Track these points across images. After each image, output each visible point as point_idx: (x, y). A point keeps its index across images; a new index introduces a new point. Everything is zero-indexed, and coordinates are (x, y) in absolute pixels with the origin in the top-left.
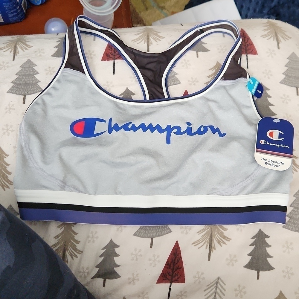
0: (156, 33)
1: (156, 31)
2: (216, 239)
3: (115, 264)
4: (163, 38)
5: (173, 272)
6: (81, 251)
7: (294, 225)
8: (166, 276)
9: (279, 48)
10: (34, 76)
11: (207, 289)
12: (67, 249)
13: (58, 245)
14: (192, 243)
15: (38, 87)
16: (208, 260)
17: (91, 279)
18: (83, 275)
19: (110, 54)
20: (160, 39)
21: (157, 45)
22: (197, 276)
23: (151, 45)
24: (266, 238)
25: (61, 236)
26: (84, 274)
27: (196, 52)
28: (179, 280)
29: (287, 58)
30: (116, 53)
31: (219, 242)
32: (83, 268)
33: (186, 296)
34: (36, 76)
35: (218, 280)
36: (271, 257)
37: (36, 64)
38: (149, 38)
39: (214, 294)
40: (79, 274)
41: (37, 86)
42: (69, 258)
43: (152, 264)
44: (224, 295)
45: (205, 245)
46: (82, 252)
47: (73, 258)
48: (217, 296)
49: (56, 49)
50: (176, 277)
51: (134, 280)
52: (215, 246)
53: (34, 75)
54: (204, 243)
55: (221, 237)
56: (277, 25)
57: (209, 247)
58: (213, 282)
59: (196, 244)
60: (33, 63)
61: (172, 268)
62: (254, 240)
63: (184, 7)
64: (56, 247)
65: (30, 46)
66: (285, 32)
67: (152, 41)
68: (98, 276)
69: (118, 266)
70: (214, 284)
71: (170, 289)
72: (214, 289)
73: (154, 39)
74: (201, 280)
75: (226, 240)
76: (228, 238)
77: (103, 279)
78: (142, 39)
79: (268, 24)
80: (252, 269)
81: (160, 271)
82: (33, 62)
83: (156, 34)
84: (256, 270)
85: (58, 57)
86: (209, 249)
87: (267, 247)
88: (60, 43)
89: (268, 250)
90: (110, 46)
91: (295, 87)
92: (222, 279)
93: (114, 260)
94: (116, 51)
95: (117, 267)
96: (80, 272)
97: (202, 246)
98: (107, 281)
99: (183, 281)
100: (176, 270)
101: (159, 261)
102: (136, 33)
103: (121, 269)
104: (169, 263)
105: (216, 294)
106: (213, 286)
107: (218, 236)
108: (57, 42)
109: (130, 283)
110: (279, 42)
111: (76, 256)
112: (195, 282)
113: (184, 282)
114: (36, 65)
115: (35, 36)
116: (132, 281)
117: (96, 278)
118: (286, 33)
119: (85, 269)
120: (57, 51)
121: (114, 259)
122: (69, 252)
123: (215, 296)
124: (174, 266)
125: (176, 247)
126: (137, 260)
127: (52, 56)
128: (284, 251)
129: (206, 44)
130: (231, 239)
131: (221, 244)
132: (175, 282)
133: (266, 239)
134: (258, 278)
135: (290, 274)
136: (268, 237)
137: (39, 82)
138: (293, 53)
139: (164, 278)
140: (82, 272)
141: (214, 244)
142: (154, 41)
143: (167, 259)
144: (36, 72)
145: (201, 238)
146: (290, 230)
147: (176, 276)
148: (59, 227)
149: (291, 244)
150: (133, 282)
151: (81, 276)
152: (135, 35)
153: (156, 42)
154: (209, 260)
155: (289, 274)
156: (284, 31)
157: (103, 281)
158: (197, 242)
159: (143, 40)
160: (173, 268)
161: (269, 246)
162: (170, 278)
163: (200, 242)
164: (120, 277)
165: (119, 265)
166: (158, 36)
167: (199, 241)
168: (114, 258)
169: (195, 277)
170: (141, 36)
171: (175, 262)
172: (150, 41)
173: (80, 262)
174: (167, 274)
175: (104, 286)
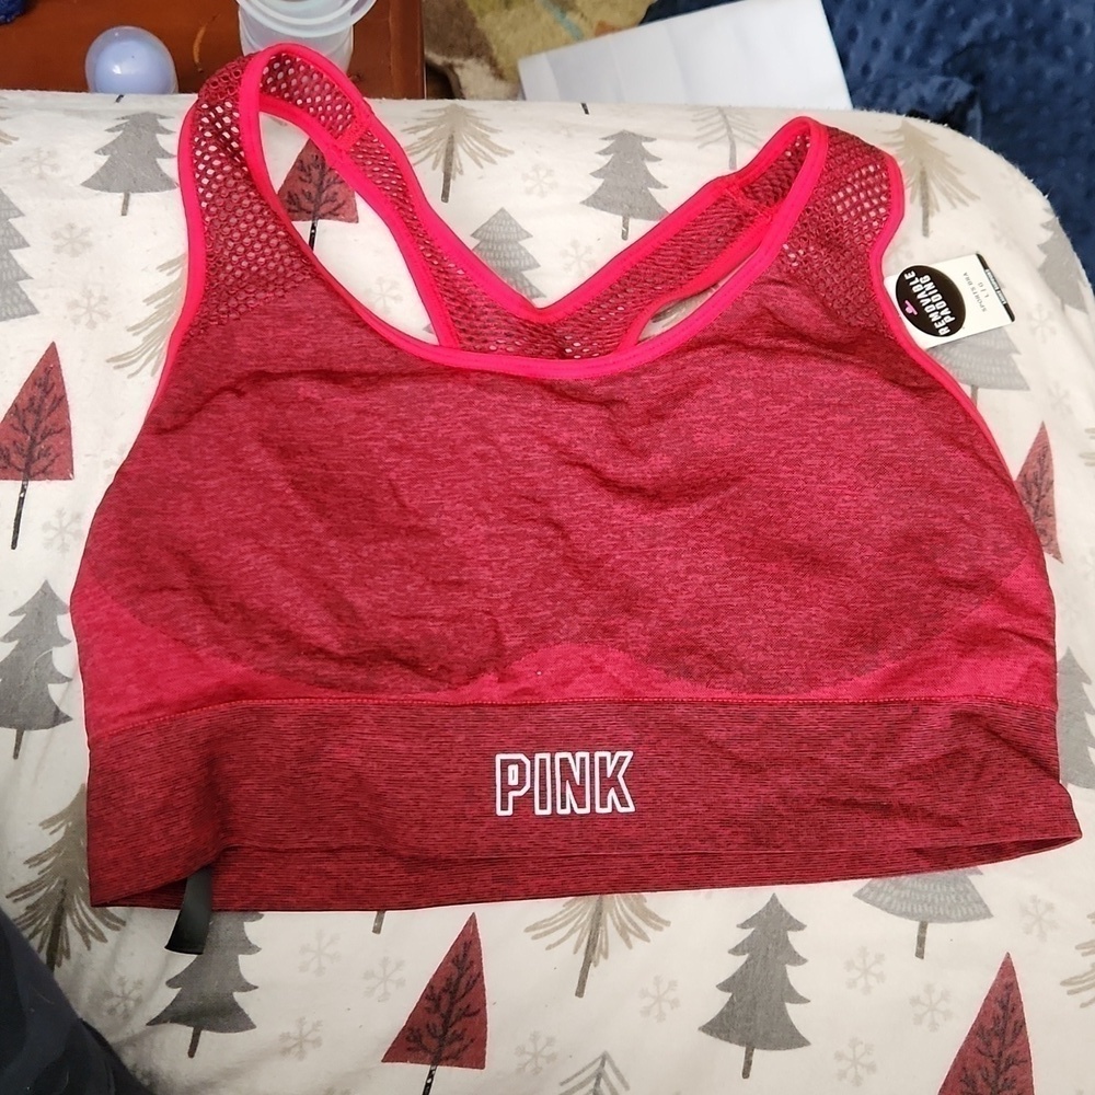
0: (483, 131)
1: (485, 123)
2: (617, 920)
3: (240, 977)
4: (505, 153)
5: (446, 1026)
6: (118, 920)
7: (896, 893)
8: (418, 1039)
9: (926, 232)
10: (9, 254)
12: (72, 910)
13: (40, 889)
14: (527, 925)
15: (19, 299)
16: (576, 995)
17: (148, 1024)
18: (122, 1005)
19: (301, 196)
20: (497, 158)
21: (481, 178)
22: (530, 1048)
23: (457, 175)
24: (790, 929)
25: (52, 859)
26: (125, 1005)
27: (621, 218)
28: (465, 1056)
30: (324, 195)
31: (623, 932)
32: (122, 982)
34: (16, 254)
35: (603, 1064)
36: (802, 1000)
37: (21, 209)
38: (452, 150)
40: (108, 1004)
41: (17, 291)
42: (75, 940)
43: (373, 990)
45: (575, 937)
46: (124, 923)
47: (88, 944)
49: (103, 160)
50: (457, 1046)
51: (301, 1041)
52: (607, 943)
53: (11, 251)
54: (572, 931)
55: (632, 911)
56: (934, 144)
57: (588, 947)
58: (583, 1070)
59: (541, 931)
60: (9, 203)
61: (444, 1010)
62: (749, 932)
63: (642, 13)
64: (30, 895)
65: (6, 135)
66: (959, 172)
67: (462, 162)
68: (172, 1015)
69: (248, 987)
70: (589, 1079)
71: (428, 1086)
73: (473, 156)
74: (541, 1061)
75: (650, 925)
76: (659, 920)
77: (192, 1029)
78: (428, 150)
79: (902, 138)
80: (728, 1039)
81: (401, 1021)
82: (12, 200)
83: (483, 136)
84: (740, 1043)
85: (109, 190)
86: (586, 953)
87: (791, 964)
89: (794, 974)
90: (305, 165)
93: (237, 966)
94: (325, 184)
95: (245, 991)
96: (109, 995)
97: (563, 940)
98: (206, 1035)
99: (478, 1062)
100: (459, 1019)
101: (401, 983)
103: (259, 1000)
104: (437, 992)
106: (583, 1084)
107: (622, 909)
108: (110, 130)
109: (285, 1051)
110: (930, 209)
111: (102, 938)
112: (520, 1070)
113: (482, 1067)
114: (21, 214)
115: (34, 96)
116: (294, 1045)
117: (165, 1022)
118: (961, 179)
119: (129, 987)
120: (105, 167)
121: (237, 960)
122: (76, 920)
124: (452, 1004)
125: (467, 938)
126: (320, 971)
127: (86, 184)
128: (852, 984)
129: (665, 187)
130: (667, 923)
131: (632, 937)
132: (450, 1061)
133: (792, 936)
134: (746, 1074)
135: (863, 1066)
136: (800, 927)
137: (27, 277)
139: (412, 1045)
140: (118, 996)
141: (607, 938)
142: (472, 163)
143: (431, 977)
144: (16, 240)
145: (561, 913)
146: (879, 907)
147: (454, 1041)
148: (47, 827)
149: (880, 958)
150: (297, 1049)
151: (112, 1011)
152: (404, 130)
153: (478, 169)
154: (580, 993)
155: (859, 1067)
156: (955, 169)
157: (190, 1037)
158: (545, 926)
159: (430, 154)
160: (450, 1011)
161: (798, 960)
162: (433, 1044)
163: (557, 924)
164: (253, 1027)
165: (252, 983)
166: (487, 146)
167: (555, 922)
168: (240, 956)
169: (521, 1051)
170: (424, 138)
171: (456, 991)
172: (456, 162)
173: (113, 959)
174: (424, 1032)
175: (191, 1054)
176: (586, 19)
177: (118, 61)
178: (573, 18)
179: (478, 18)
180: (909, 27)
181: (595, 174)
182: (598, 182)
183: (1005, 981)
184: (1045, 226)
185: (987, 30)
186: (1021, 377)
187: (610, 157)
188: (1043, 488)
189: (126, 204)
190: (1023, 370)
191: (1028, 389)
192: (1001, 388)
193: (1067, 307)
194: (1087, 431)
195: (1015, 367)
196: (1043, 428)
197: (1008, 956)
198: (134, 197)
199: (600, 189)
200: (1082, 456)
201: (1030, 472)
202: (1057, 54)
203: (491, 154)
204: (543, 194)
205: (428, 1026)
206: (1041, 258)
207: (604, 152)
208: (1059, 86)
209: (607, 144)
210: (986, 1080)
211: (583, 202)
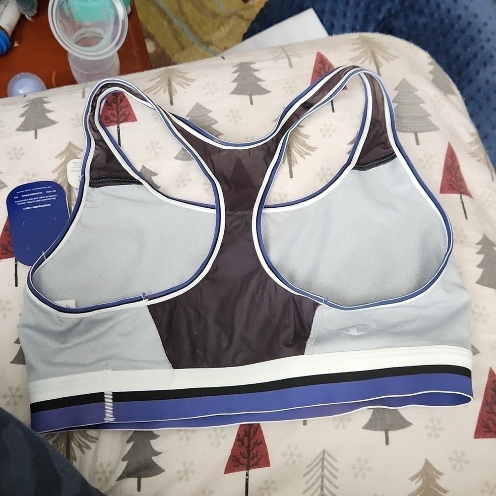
0: (182, 74)
1: (182, 71)
3: (153, 450)
4: (193, 80)
5: (249, 453)
6: (94, 438)
8: (238, 460)
11: (308, 473)
12: (73, 438)
16: (303, 424)
17: (117, 480)
18: (104, 476)
19: (110, 116)
20: (190, 83)
21: (185, 92)
22: (288, 452)
23: (175, 94)
26: (105, 476)
27: (248, 96)
28: (260, 462)
29: (394, 88)
30: (120, 114)
32: (102, 465)
33: (275, 489)
35: (324, 454)
38: (171, 84)
39: (321, 479)
40: (97, 477)
42: (77, 451)
43: (213, 443)
44: (336, 478)
46: (97, 439)
47: (83, 452)
48: (325, 481)
49: (23, 119)
50: (255, 459)
51: (186, 472)
56: (374, 40)
58: (316, 460)
61: (246, 444)
64: (53, 436)
66: (387, 49)
67: (176, 88)
68: (127, 474)
70: (319, 463)
71: (247, 480)
72: (320, 471)
73: (180, 84)
74: (295, 458)
77: (137, 479)
78: (160, 86)
79: (360, 41)
80: (376, 430)
81: (228, 453)
83: (182, 76)
84: (382, 430)
85: (27, 130)
88: (28, 109)
90: (110, 104)
91: (411, 132)
92: (331, 453)
93: (151, 445)
94: (119, 110)
95: (157, 455)
96: (97, 473)
98: (143, 480)
99: (267, 464)
100: (254, 447)
101: (224, 437)
102: (149, 79)
103: (164, 458)
104: (241, 437)
105: (322, 478)
106: (316, 465)
108: (24, 107)
109: (180, 479)
110: (379, 65)
111: (89, 448)
112: (286, 463)
113: (269, 466)
116: (184, 475)
117: (124, 478)
118: (389, 51)
119: (105, 467)
120: (24, 122)
121: (150, 442)
122: (76, 442)
123: (322, 482)
124: (249, 441)
126: (188, 439)
127: (18, 130)
129: (264, 81)
132: (254, 467)
134: (387, 443)
135: (438, 429)
138: (403, 79)
139: (236, 464)
140: (101, 472)
142: (180, 87)
143: (237, 431)
147: (254, 457)
150: (185, 477)
151: (100, 480)
152: (148, 81)
153: (183, 89)
154: (305, 424)
155: (437, 430)
156: (385, 48)
157: (136, 482)
159: (161, 87)
160: (249, 445)
162: (245, 461)
164: (164, 471)
165: (160, 451)
166: (185, 80)
169: (284, 455)
170: (157, 82)
171: (250, 434)
172: (173, 89)
173: (95, 456)
174: (240, 456)
175: (139, 490)
176: (218, 47)
177: (21, 88)
178: (212, 48)
179: (172, 57)
180: (356, 17)
181: (234, 81)
182: (236, 84)
183: (492, 379)
184: (430, 64)
185: (389, 10)
186: (434, 125)
187: (238, 74)
188: (455, 169)
189: (36, 134)
190: (434, 122)
191: (439, 130)
192: (428, 131)
193: (447, 95)
194: (469, 143)
195: (431, 122)
196: (449, 144)
197: (491, 369)
198: (39, 131)
199: (237, 86)
200: (469, 154)
201: (449, 163)
202: (421, 13)
203: (188, 83)
204: (213, 93)
205: (240, 453)
206: (431, 77)
207: (235, 72)
208: (425, 26)
209: (235, 69)
210: (494, 424)
211: (231, 93)
